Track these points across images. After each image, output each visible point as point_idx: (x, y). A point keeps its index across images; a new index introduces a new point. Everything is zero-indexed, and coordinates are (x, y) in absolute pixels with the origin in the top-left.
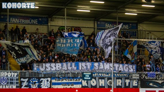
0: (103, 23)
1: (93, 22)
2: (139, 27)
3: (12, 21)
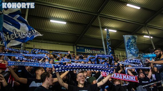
0: (83, 48)
1: (72, 47)
2: (115, 52)
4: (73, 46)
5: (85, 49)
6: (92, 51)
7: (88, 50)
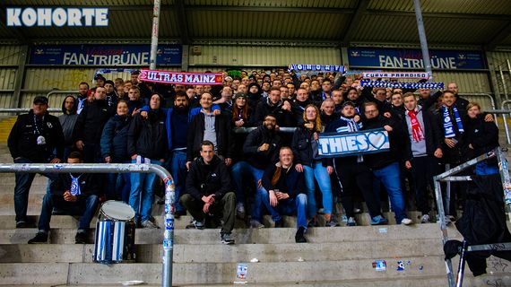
0: (371, 54)
1: (334, 51)
2: (489, 61)
3: (67, 61)
4: (339, 47)
5: (381, 57)
6: (404, 61)
7: (388, 58)
